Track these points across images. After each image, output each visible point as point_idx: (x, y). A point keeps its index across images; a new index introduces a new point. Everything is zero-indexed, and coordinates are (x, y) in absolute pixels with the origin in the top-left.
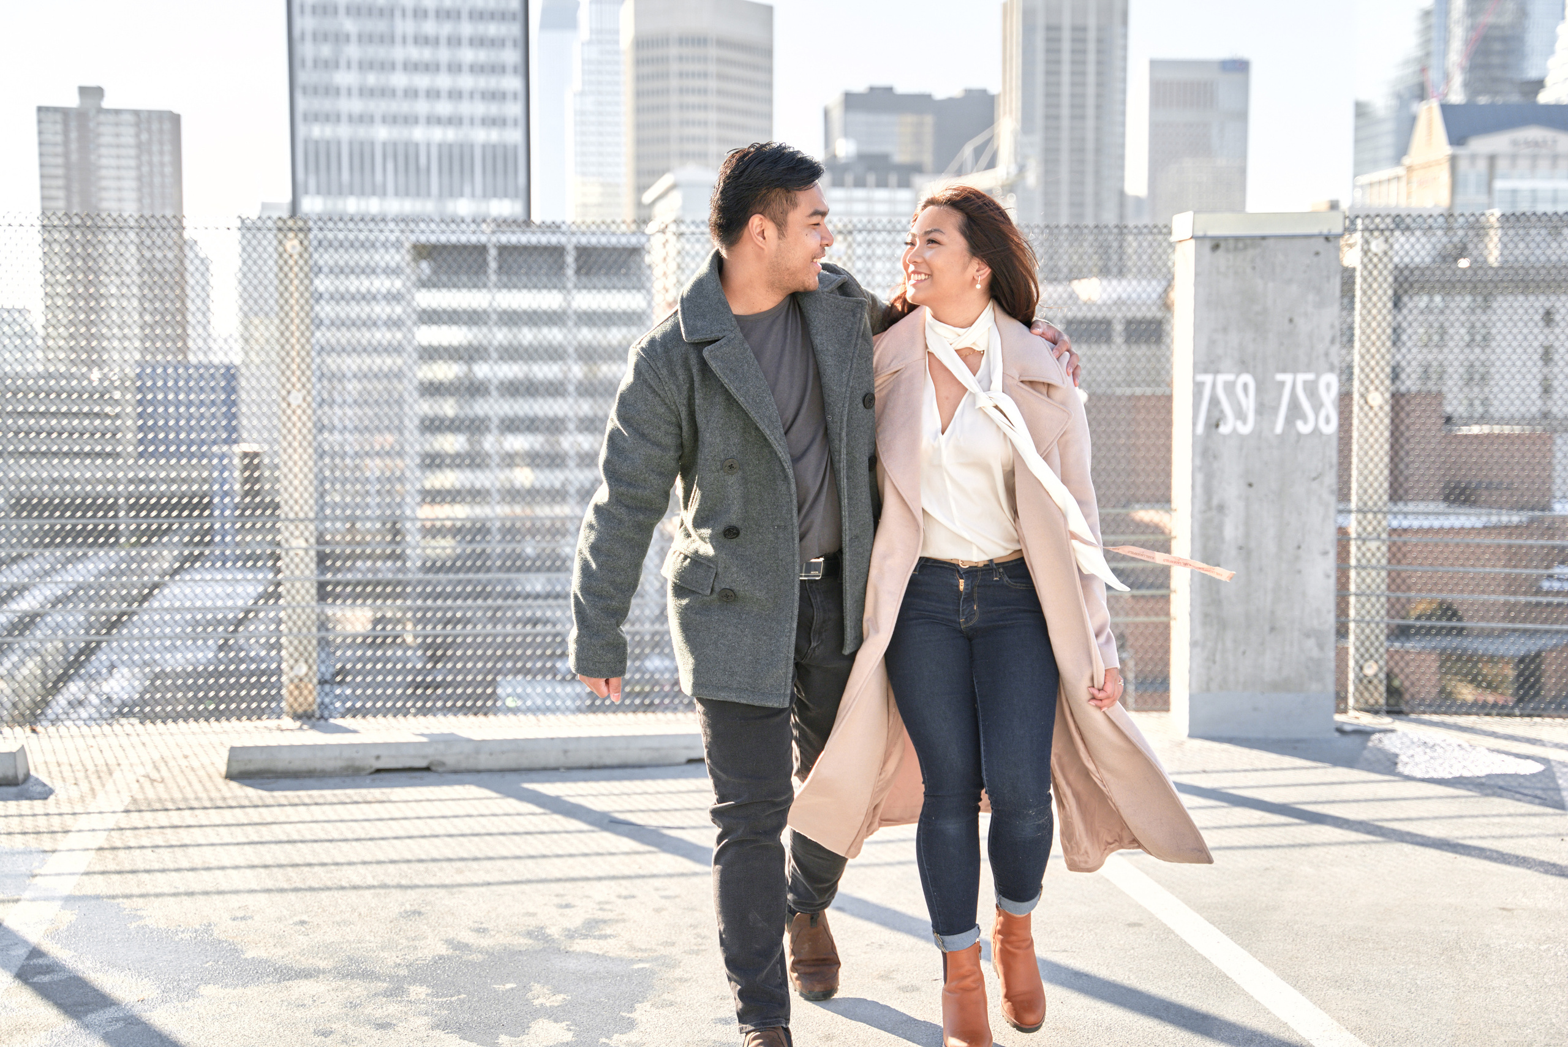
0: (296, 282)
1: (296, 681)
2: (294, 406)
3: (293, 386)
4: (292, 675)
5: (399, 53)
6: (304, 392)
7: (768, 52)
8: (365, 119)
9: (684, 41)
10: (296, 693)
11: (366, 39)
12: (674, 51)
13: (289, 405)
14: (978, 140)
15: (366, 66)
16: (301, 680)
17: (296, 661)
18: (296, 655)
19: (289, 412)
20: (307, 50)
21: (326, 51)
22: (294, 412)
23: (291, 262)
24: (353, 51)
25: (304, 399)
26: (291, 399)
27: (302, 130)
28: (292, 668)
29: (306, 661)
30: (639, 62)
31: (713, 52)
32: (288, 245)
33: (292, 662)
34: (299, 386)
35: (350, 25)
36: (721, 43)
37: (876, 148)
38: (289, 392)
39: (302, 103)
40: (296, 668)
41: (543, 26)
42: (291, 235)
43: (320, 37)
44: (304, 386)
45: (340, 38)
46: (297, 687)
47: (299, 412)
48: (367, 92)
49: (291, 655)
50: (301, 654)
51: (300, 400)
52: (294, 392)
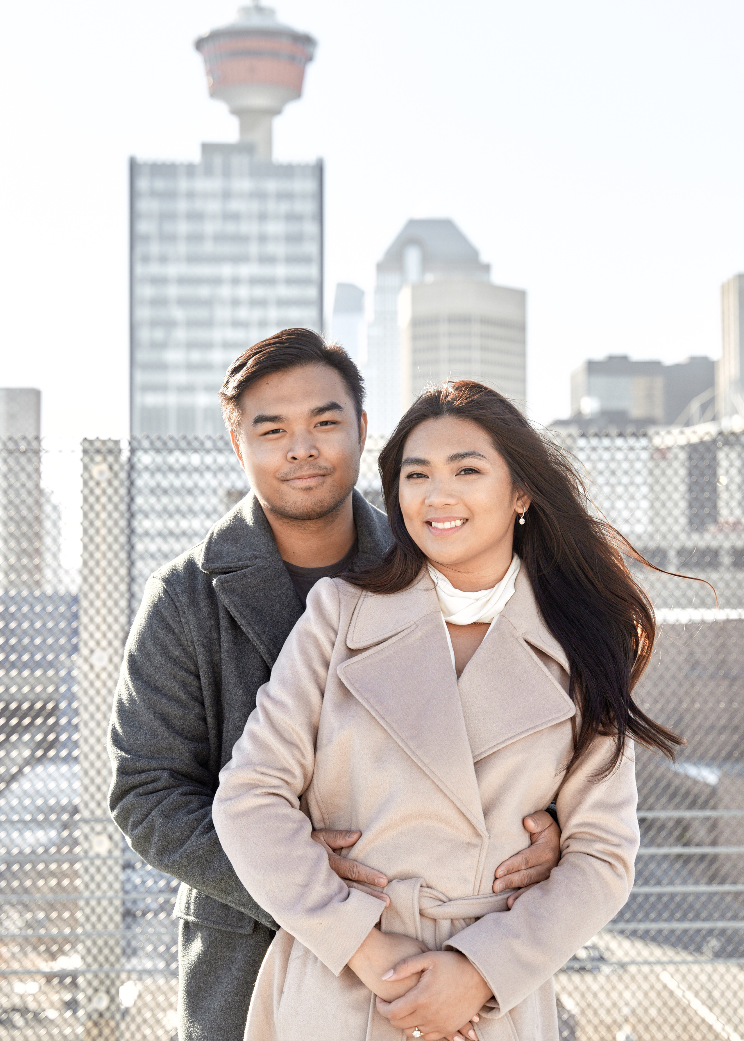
0: (104, 515)
1: (95, 1016)
2: (97, 668)
3: (98, 643)
4: (90, 1008)
5: (218, 335)
6: (111, 651)
7: (522, 327)
8: (189, 389)
9: (453, 319)
10: (95, 1032)
11: (191, 324)
12: (444, 328)
13: (92, 667)
14: (704, 397)
15: (191, 345)
16: (101, 1015)
17: (96, 990)
18: (96, 983)
19: (92, 676)
20: (144, 335)
21: (159, 334)
22: (98, 676)
23: (98, 491)
24: (180, 334)
25: (111, 660)
26: (94, 660)
27: (138, 399)
28: (90, 1000)
29: (108, 992)
30: (415, 338)
31: (476, 328)
32: (95, 470)
33: (90, 991)
34: (104, 643)
35: (178, 314)
36: (484, 321)
37: (616, 404)
38: (92, 651)
39: (140, 377)
40: (95, 1000)
41: (337, 309)
42: (98, 458)
43: (154, 324)
44: (110, 643)
45: (170, 324)
46: (96, 1024)
47: (104, 676)
48: (191, 367)
49: (89, 983)
50: (102, 983)
51: (105, 662)
52: (98, 652)
